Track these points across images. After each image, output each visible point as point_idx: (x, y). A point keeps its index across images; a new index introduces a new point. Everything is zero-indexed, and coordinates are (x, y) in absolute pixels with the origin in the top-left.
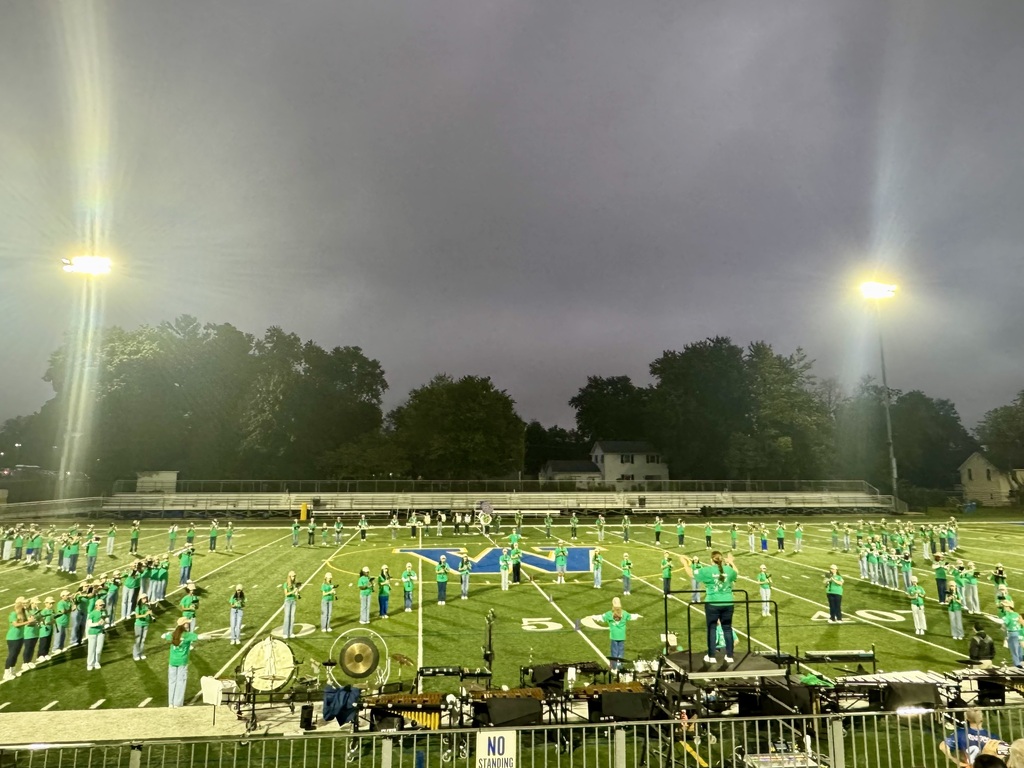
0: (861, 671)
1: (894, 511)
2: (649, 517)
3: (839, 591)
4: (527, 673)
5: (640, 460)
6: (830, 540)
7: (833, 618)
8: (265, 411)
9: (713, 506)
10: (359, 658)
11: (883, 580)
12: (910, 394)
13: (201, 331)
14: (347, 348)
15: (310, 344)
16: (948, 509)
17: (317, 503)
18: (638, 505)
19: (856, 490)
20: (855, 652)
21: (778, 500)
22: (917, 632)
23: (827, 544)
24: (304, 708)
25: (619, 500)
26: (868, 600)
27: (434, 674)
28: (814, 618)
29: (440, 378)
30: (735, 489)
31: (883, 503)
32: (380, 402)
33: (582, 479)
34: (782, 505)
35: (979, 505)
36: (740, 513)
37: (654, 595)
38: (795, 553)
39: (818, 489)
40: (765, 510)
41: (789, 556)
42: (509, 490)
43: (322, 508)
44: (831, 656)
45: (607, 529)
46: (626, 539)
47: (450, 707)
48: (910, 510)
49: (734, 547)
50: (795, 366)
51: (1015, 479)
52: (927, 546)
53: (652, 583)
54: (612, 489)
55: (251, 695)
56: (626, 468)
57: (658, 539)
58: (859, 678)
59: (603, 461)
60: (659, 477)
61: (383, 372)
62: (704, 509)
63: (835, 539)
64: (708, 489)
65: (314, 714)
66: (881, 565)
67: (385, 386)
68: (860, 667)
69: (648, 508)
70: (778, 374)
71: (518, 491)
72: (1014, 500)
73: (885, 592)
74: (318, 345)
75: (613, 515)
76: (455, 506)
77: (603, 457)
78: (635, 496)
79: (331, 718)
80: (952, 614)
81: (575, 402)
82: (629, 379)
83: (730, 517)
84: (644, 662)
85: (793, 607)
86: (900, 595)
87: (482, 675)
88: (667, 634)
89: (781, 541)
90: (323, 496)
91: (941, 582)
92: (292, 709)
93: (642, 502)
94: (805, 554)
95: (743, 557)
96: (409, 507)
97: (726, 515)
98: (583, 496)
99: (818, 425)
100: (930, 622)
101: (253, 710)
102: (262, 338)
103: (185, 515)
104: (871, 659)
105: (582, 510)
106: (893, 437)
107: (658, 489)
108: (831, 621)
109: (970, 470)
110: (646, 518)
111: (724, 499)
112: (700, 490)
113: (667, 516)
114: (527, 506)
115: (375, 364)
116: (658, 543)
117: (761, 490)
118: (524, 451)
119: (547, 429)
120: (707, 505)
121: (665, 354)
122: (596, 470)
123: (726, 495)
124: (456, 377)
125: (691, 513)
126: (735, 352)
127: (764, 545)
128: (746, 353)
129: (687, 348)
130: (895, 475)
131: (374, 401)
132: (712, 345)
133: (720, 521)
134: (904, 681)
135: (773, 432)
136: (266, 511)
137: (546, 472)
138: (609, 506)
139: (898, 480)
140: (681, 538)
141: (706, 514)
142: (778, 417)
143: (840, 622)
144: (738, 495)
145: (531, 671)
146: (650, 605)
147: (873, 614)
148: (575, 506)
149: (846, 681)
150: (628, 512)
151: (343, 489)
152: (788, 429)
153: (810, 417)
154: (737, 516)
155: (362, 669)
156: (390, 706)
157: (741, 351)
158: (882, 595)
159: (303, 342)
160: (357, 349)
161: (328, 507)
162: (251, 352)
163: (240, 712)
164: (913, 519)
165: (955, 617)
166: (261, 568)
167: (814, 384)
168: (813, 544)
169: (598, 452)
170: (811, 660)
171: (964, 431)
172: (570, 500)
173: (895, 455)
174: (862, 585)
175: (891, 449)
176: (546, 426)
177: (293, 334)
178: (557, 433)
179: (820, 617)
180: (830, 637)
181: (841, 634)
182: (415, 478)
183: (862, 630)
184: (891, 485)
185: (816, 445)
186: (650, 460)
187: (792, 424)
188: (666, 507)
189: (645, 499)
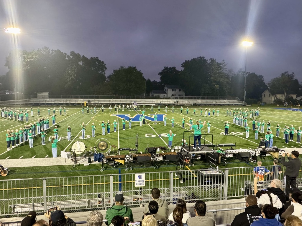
0: (232, 149)
1: (243, 105)
2: (180, 106)
3: (228, 127)
4: (147, 149)
5: (177, 90)
6: (226, 113)
7: (225, 134)
8: (72, 76)
9: (196, 103)
10: (103, 146)
11: (239, 124)
12: (252, 73)
13: (51, 52)
14: (94, 57)
15: (83, 56)
16: (257, 104)
17: (89, 101)
19: (234, 99)
20: (231, 144)
21: (214, 102)
22: (246, 138)
23: (225, 114)
24: (89, 158)
25: (172, 101)
26: (235, 129)
27: (123, 150)
29: (122, 67)
31: (241, 103)
32: (105, 73)
33: (161, 95)
35: (266, 103)
36: (203, 105)
37: (180, 128)
38: (217, 116)
39: (224, 99)
40: (210, 104)
41: (215, 117)
42: (142, 99)
43: (90, 103)
44: (224, 145)
46: (173, 112)
47: (127, 159)
48: (247, 105)
49: (201, 115)
50: (221, 65)
51: (276, 97)
52: (251, 115)
53: (179, 124)
54: (170, 98)
55: (74, 155)
56: (173, 93)
57: (181, 112)
58: (231, 151)
59: (167, 91)
60: (182, 95)
61: (105, 65)
62: (194, 104)
63: (228, 113)
64: (195, 99)
65: (92, 159)
66: (239, 120)
67: (106, 69)
68: (232, 147)
69: (179, 104)
70: (217, 68)
71: (144, 99)
72: (274, 102)
73: (239, 127)
74: (86, 57)
75: (170, 105)
76: (127, 102)
77: (167, 89)
78: (176, 100)
79: (96, 161)
80: (256, 133)
81: (160, 74)
82: (175, 68)
83: (201, 106)
84: (177, 147)
85: (215, 131)
86: (243, 128)
87: (135, 150)
89: (214, 113)
90: (91, 100)
91: (254, 125)
92: (86, 158)
93: (177, 102)
96: (114, 103)
98: (162, 100)
99: (226, 82)
100: (250, 135)
101: (76, 158)
102: (69, 54)
103: (52, 104)
104: (235, 146)
105: (161, 104)
106: (246, 86)
107: (182, 98)
108: (224, 135)
109: (265, 95)
110: (178, 106)
111: (199, 101)
112: (193, 99)
114: (146, 103)
115: (103, 62)
116: (181, 113)
117: (209, 99)
118: (146, 88)
119: (152, 81)
120: (195, 103)
121: (186, 61)
122: (165, 93)
124: (126, 67)
125: (190, 105)
126: (206, 61)
127: (209, 114)
128: (209, 61)
129: (192, 60)
130: (245, 96)
131: (103, 73)
132: (199, 59)
133: (198, 107)
134: (242, 152)
135: (214, 83)
136: (75, 104)
137: (151, 93)
138: (169, 103)
139: (245, 97)
140: (187, 112)
141: (195, 105)
142: (216, 80)
143: (227, 135)
144: (203, 100)
145: (148, 149)
146: (179, 130)
147: (236, 133)
148: (159, 103)
149: (228, 152)
150: (174, 105)
151: (96, 98)
152: (218, 83)
153: (224, 80)
154: (202, 106)
155: (104, 148)
156: (111, 158)
158: (238, 128)
159: (81, 56)
160: (97, 58)
161: (92, 102)
162: (66, 58)
163: (72, 159)
164: (248, 107)
165: (256, 134)
166: (75, 120)
167: (226, 70)
168: (221, 114)
169: (166, 88)
170: (220, 146)
171: (265, 84)
172: (158, 101)
173: (246, 90)
174: (233, 125)
175: (245, 88)
176: (152, 80)
177: (78, 53)
178: (155, 82)
179: (222, 134)
180: (224, 139)
181: (227, 138)
182: (116, 95)
183: (232, 137)
184: (244, 98)
185: (225, 87)
186: (180, 90)
187: (219, 81)
188: (184, 103)
189: (178, 101)
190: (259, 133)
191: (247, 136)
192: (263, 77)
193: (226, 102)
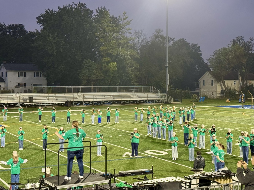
0: (146, 179)
1: (166, 101)
2: (36, 107)
3: (137, 141)
5: (29, 75)
6: (133, 117)
7: (133, 155)
9: (72, 100)
11: (158, 135)
12: (179, 41)
16: (191, 100)
18: (28, 101)
19: (149, 91)
20: (144, 170)
21: (108, 96)
22: (173, 159)
23: (132, 119)
25: (17, 98)
26: (151, 145)
28: (124, 155)
30: (85, 91)
31: (161, 97)
34: (110, 99)
35: (206, 98)
36: (87, 104)
37: (37, 149)
38: (115, 124)
39: (129, 90)
40: (100, 102)
41: (111, 126)
44: (131, 173)
45: (8, 115)
46: (21, 120)
48: (174, 101)
49: (83, 122)
50: (121, 23)
51: (224, 85)
52: (181, 118)
53: (36, 143)
54: (13, 92)
56: (21, 80)
57: (40, 119)
58: (145, 182)
59: (6, 75)
60: (41, 85)
62: (67, 102)
63: (136, 116)
64: (70, 91)
68: (145, 177)
69: (34, 102)
70: (112, 27)
72: (222, 95)
73: (159, 141)
75: (12, 106)
77: (6, 73)
78: (27, 95)
80: (190, 149)
82: (23, 26)
83: (81, 106)
84: (31, 184)
85: (113, 151)
86: (166, 142)
88: (45, 168)
89: (108, 118)
91: (186, 135)
93: (31, 99)
94: (121, 124)
95: (88, 127)
97: (79, 106)
99: (131, 56)
100: (179, 154)
104: (151, 172)
106: (169, 63)
107: (41, 91)
108: (131, 157)
109: (204, 81)
111: (79, 97)
112: (65, 92)
113: (46, 106)
116: (40, 121)
117: (98, 92)
120: (69, 100)
121: (47, 12)
122: (2, 81)
123: (80, 94)
125: (59, 105)
126: (88, 12)
127: (100, 120)
128: (95, 13)
129: (60, 9)
130: (168, 83)
133: (76, 109)
135: (107, 59)
138: (10, 101)
139: (169, 86)
140: (54, 118)
141: (68, 105)
142: (110, 51)
143: (137, 157)
144: (86, 94)
146: (35, 154)
147: (152, 152)
149: (138, 184)
150: (22, 105)
152: (116, 58)
153: (127, 51)
154: (85, 106)
157: (92, 12)
158: (157, 143)
164: (175, 105)
165: (191, 151)
167: (131, 33)
168: (124, 119)
169: (3, 70)
170: (122, 175)
171: (203, 61)
173: (169, 73)
174: (148, 138)
175: (168, 69)
179: (127, 155)
180: (131, 164)
181: (137, 162)
183: (146, 160)
184: (166, 89)
185: (130, 67)
186: (36, 75)
187: (117, 55)
188: (45, 101)
189: (32, 97)
190: (196, 149)
191: (175, 156)
192: (200, 46)
193: (133, 96)
